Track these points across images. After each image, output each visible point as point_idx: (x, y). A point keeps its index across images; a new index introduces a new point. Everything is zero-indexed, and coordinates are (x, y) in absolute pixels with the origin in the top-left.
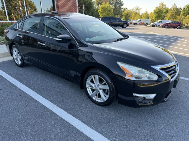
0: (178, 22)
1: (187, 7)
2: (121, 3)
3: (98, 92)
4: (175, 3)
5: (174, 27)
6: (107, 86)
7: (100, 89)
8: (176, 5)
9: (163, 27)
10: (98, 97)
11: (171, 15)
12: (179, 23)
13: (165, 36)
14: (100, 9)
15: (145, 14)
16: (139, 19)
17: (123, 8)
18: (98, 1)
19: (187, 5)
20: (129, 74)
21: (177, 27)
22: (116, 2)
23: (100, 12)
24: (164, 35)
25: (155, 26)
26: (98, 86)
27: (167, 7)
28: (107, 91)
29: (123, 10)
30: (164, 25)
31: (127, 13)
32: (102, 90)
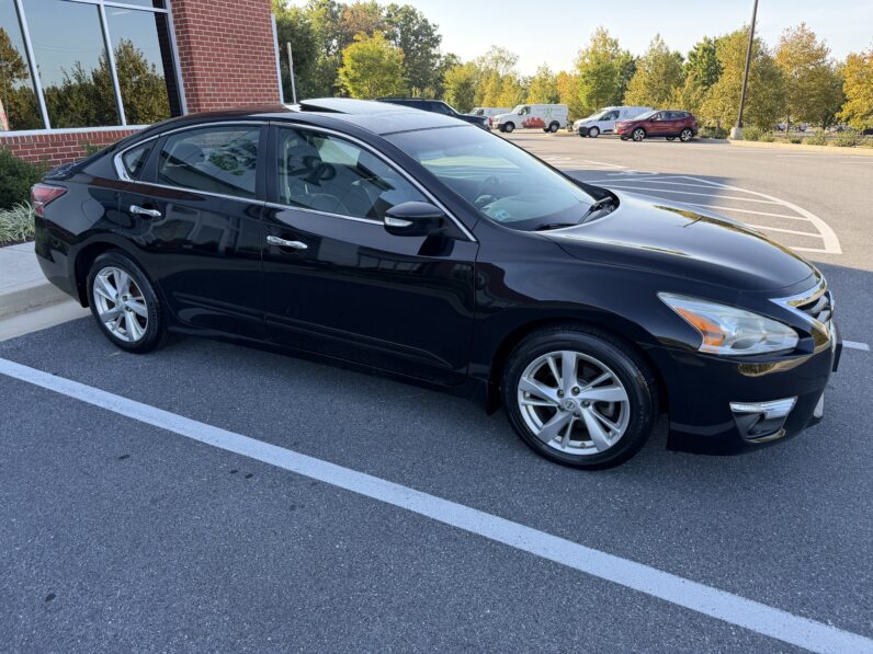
0: (683, 114)
1: (705, 50)
2: (431, 35)
3: (574, 418)
4: (658, 36)
5: (670, 137)
6: (618, 388)
7: (585, 404)
8: (663, 43)
9: (624, 137)
10: (571, 439)
11: (650, 85)
12: (687, 119)
13: (661, 175)
14: (347, 61)
15: (542, 83)
16: (522, 106)
17: (439, 56)
18: (326, 25)
19: (702, 42)
20: (713, 335)
21: (679, 136)
22: (409, 30)
23: (346, 74)
24: (655, 173)
25: (594, 132)
26: (576, 392)
27: (624, 49)
28: (611, 408)
29: (438, 64)
30: (628, 127)
31: (463, 80)
32: (591, 407)
